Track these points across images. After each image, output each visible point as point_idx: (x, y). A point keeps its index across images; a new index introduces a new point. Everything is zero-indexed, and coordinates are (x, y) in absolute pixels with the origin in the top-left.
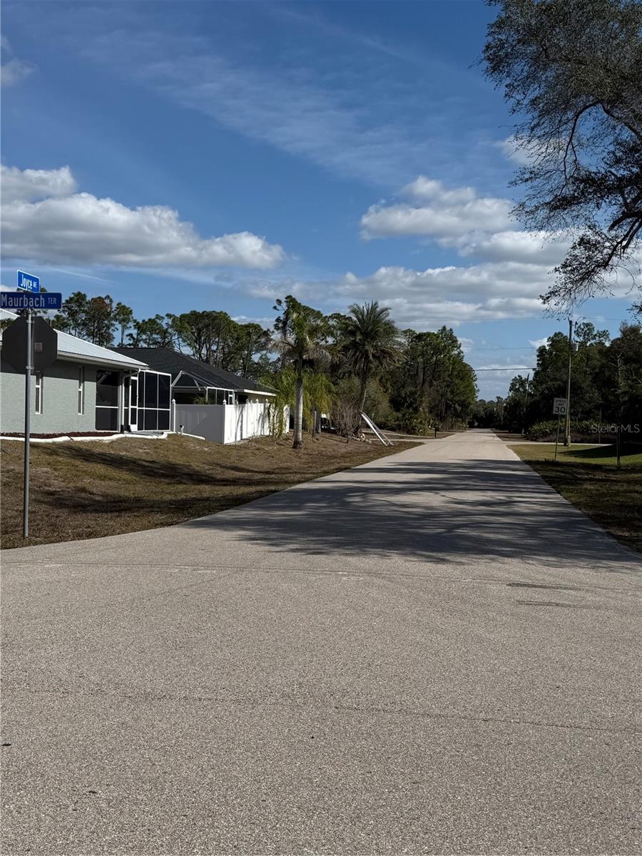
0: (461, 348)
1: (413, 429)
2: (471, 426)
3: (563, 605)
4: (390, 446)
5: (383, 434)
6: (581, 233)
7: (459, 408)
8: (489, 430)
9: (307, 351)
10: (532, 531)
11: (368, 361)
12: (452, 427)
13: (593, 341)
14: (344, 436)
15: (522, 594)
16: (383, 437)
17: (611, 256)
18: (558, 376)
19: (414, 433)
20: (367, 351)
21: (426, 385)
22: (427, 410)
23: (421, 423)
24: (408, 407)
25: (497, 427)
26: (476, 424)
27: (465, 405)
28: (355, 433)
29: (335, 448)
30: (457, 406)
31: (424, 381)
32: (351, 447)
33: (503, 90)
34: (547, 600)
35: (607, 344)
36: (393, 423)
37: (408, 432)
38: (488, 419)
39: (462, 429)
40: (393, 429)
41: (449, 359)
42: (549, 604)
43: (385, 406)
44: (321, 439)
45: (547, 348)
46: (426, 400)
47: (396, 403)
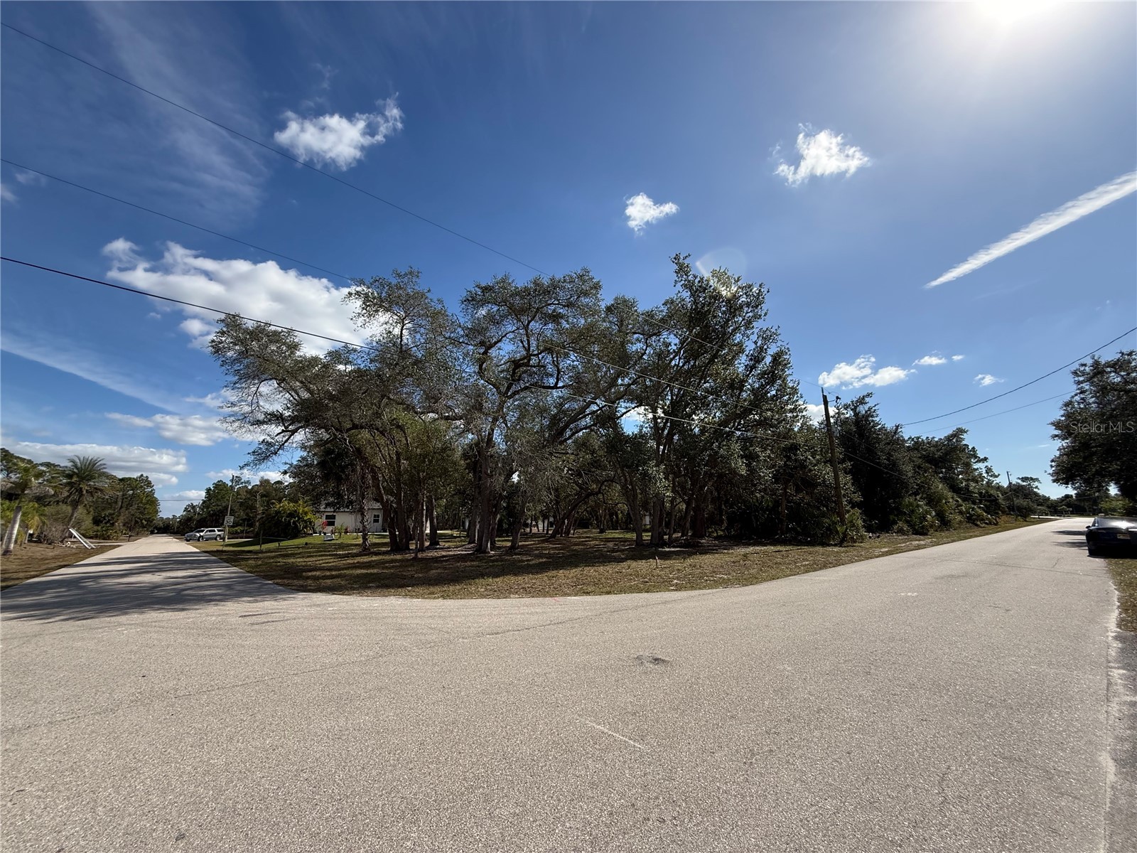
0: (154, 487)
1: (108, 536)
2: (152, 533)
3: (276, 621)
4: (92, 548)
5: (88, 541)
6: (263, 438)
7: (145, 522)
8: (165, 535)
9: (30, 488)
10: (228, 587)
11: (81, 495)
12: (138, 534)
13: (241, 486)
14: (49, 544)
15: (249, 620)
16: (88, 544)
17: (279, 449)
18: (219, 503)
19: (109, 539)
20: (81, 488)
21: (123, 510)
22: (121, 524)
23: (116, 532)
24: (106, 523)
25: (171, 533)
26: (156, 531)
27: (150, 521)
28: (62, 542)
29: (43, 552)
30: (144, 521)
31: (121, 507)
32: (57, 552)
33: (220, 362)
34: (266, 620)
35: (250, 487)
36: (91, 533)
37: (104, 539)
38: (167, 529)
39: (147, 536)
40: (91, 538)
41: (143, 494)
42: (268, 622)
43: (88, 522)
44: (28, 548)
45: (212, 489)
46: (122, 518)
47: (96, 522)
